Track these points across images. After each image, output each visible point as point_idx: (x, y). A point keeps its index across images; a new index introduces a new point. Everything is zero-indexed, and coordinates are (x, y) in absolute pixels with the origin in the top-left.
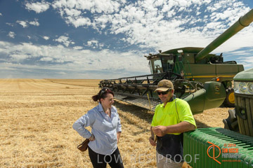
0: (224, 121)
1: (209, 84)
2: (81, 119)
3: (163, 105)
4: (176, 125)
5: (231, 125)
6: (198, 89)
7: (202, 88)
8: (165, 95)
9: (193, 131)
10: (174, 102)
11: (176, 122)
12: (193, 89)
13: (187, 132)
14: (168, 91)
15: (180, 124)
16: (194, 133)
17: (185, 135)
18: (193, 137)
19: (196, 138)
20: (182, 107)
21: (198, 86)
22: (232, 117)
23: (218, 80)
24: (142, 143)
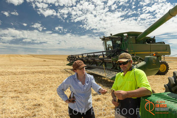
0: (165, 86)
1: (148, 58)
3: (123, 73)
6: (140, 62)
7: (143, 60)
8: (125, 65)
9: (150, 96)
10: (133, 71)
11: (134, 88)
14: (127, 62)
16: (150, 98)
20: (140, 76)
21: (140, 59)
22: (172, 83)
23: (155, 55)
24: (100, 102)
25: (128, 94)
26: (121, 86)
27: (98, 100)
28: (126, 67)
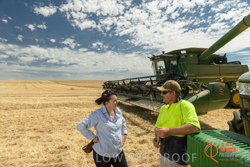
0: (228, 123)
1: (213, 85)
2: (84, 120)
4: (180, 126)
5: (236, 127)
6: (202, 90)
7: (206, 88)
10: (179, 104)
11: (180, 124)
12: (196, 90)
13: (191, 134)
15: (183, 126)
16: (197, 136)
17: (189, 137)
18: (197, 139)
19: (200, 141)
21: (202, 86)
22: (237, 119)
23: (222, 81)
24: (145, 144)
25: (171, 131)
26: (165, 122)
27: (143, 142)
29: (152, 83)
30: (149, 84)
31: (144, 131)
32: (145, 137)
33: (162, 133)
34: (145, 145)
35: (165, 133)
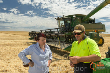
0: (106, 53)
7: (87, 35)
15: (90, 56)
23: (96, 31)
27: (54, 66)
28: (80, 37)
29: (58, 32)
30: (57, 32)
31: (55, 59)
32: (55, 63)
33: (76, 60)
34: (56, 67)
35: (78, 60)
